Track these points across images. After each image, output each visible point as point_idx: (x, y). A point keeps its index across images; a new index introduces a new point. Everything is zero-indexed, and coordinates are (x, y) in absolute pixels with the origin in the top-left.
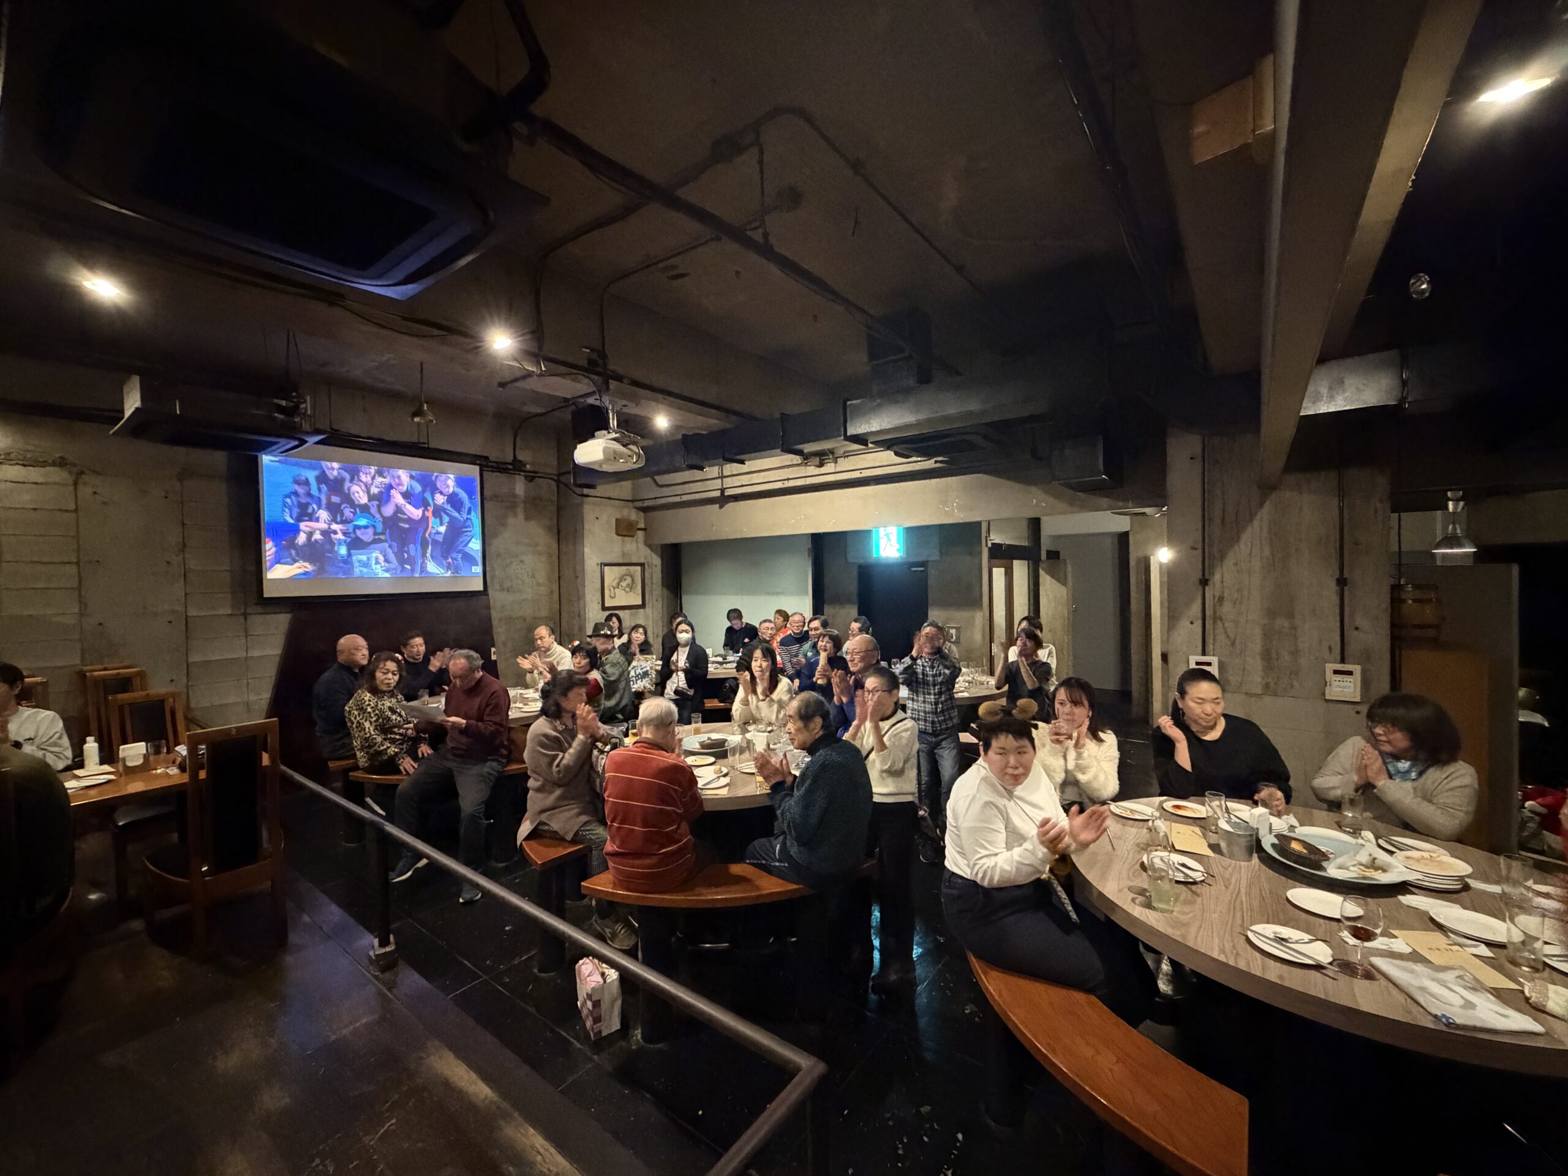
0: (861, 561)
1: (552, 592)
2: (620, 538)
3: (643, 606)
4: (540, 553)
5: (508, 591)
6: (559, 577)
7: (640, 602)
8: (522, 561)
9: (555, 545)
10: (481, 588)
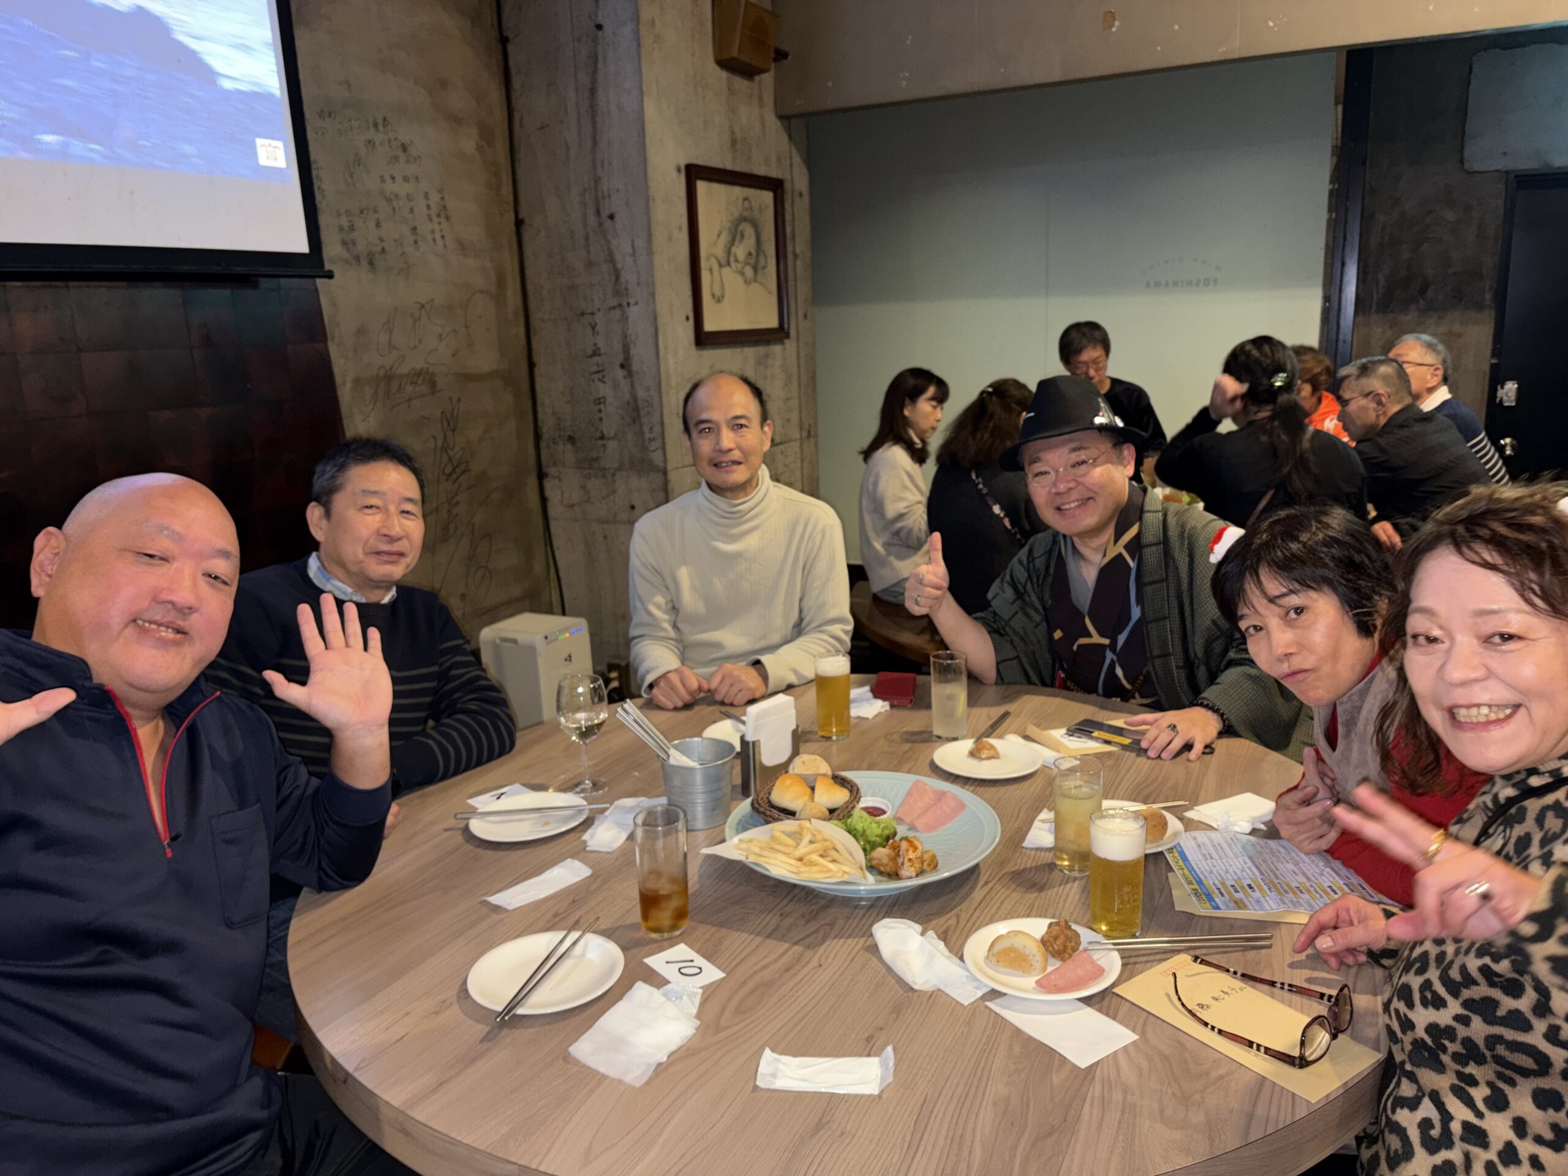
0: (1525, 164)
1: (501, 282)
2: (724, 74)
3: (778, 334)
4: (455, 120)
5: (371, 263)
6: (519, 223)
7: (773, 322)
8: (404, 148)
9: (495, 94)
10: (300, 244)
